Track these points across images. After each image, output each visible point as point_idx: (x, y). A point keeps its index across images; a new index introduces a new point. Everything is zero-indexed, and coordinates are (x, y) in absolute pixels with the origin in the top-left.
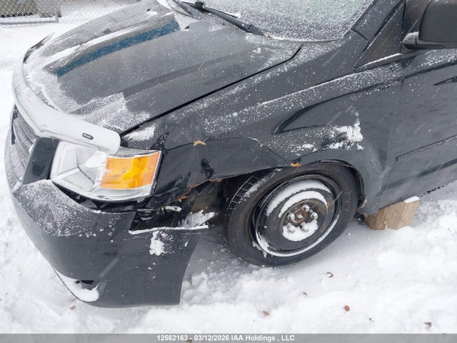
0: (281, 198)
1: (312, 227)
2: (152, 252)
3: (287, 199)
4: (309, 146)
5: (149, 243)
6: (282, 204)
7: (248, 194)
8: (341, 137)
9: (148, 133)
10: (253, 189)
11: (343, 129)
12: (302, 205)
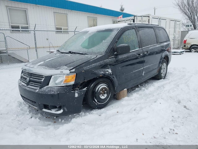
0: (98, 87)
1: (106, 95)
2: (75, 97)
3: (99, 87)
4: (103, 72)
5: (75, 94)
6: (99, 89)
7: (91, 86)
8: (108, 71)
9: (74, 70)
10: (92, 85)
11: (108, 70)
12: (103, 89)
